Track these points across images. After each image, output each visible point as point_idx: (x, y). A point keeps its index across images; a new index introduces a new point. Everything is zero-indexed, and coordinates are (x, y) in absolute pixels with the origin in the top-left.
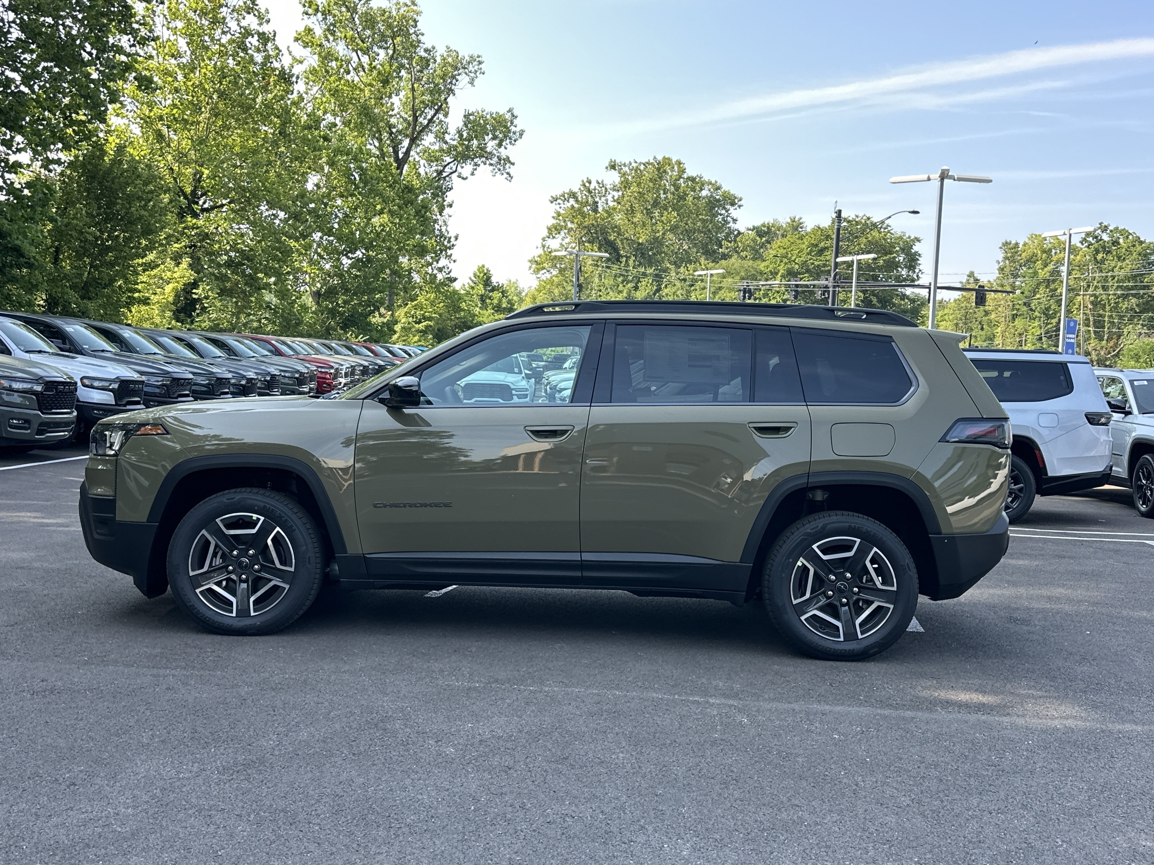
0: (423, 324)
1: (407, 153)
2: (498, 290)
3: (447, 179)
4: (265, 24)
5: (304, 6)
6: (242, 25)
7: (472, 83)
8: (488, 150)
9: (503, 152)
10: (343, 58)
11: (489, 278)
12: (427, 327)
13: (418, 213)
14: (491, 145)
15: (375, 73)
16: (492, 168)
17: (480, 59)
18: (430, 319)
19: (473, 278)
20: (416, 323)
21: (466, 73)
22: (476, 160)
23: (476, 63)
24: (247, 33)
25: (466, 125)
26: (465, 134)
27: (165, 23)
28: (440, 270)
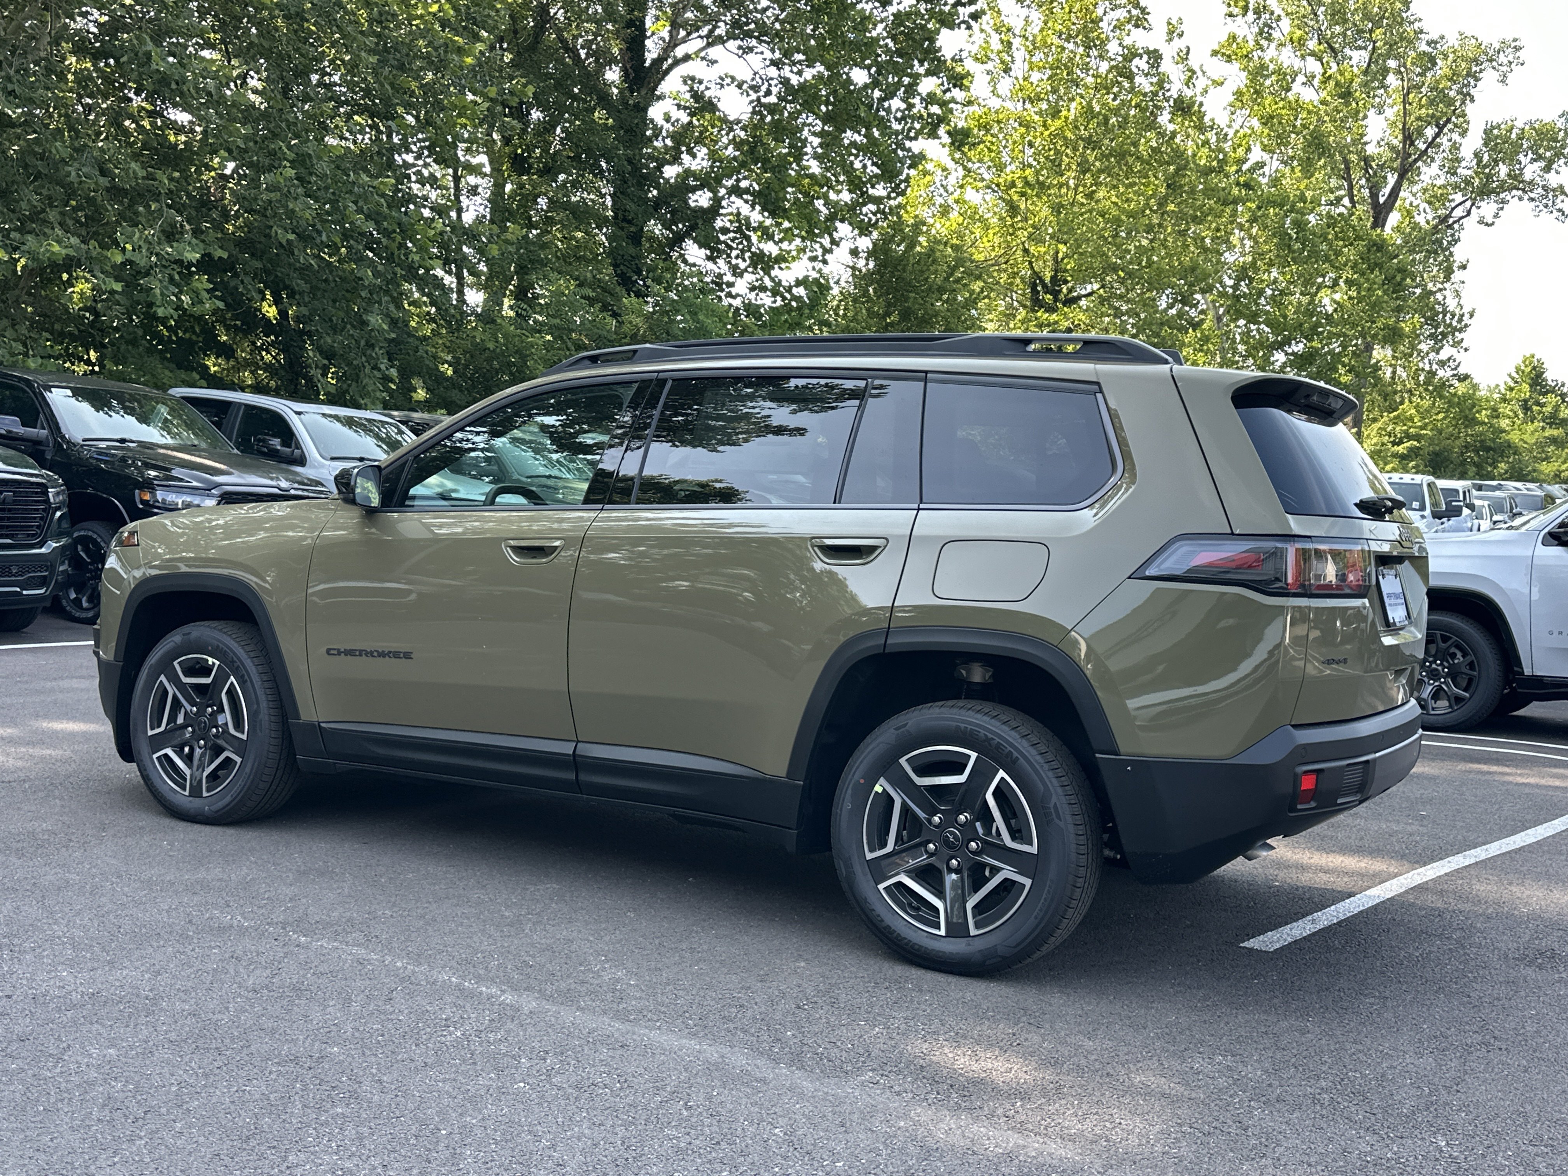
0: (1406, 445)
1: (1394, 194)
2: (1553, 392)
3: (1456, 226)
4: (1176, 39)
5: (1229, 5)
6: (1125, 44)
7: (1503, 81)
8: (1528, 176)
9: (1553, 180)
10: (1288, 71)
11: (1540, 375)
12: (1410, 449)
13: (1389, 279)
14: (1531, 170)
15: (1332, 83)
16: (1533, 204)
17: (1517, 43)
18: (1417, 437)
19: (1514, 375)
20: (1394, 444)
21: (1494, 68)
22: (1502, 196)
23: (1510, 50)
24: (1132, 54)
25: (1486, 144)
26: (1486, 158)
27: (1028, 57)
28: (1442, 364)
